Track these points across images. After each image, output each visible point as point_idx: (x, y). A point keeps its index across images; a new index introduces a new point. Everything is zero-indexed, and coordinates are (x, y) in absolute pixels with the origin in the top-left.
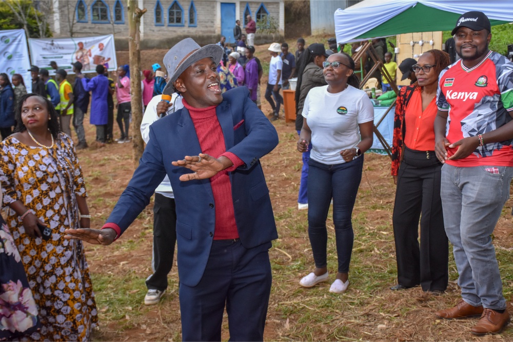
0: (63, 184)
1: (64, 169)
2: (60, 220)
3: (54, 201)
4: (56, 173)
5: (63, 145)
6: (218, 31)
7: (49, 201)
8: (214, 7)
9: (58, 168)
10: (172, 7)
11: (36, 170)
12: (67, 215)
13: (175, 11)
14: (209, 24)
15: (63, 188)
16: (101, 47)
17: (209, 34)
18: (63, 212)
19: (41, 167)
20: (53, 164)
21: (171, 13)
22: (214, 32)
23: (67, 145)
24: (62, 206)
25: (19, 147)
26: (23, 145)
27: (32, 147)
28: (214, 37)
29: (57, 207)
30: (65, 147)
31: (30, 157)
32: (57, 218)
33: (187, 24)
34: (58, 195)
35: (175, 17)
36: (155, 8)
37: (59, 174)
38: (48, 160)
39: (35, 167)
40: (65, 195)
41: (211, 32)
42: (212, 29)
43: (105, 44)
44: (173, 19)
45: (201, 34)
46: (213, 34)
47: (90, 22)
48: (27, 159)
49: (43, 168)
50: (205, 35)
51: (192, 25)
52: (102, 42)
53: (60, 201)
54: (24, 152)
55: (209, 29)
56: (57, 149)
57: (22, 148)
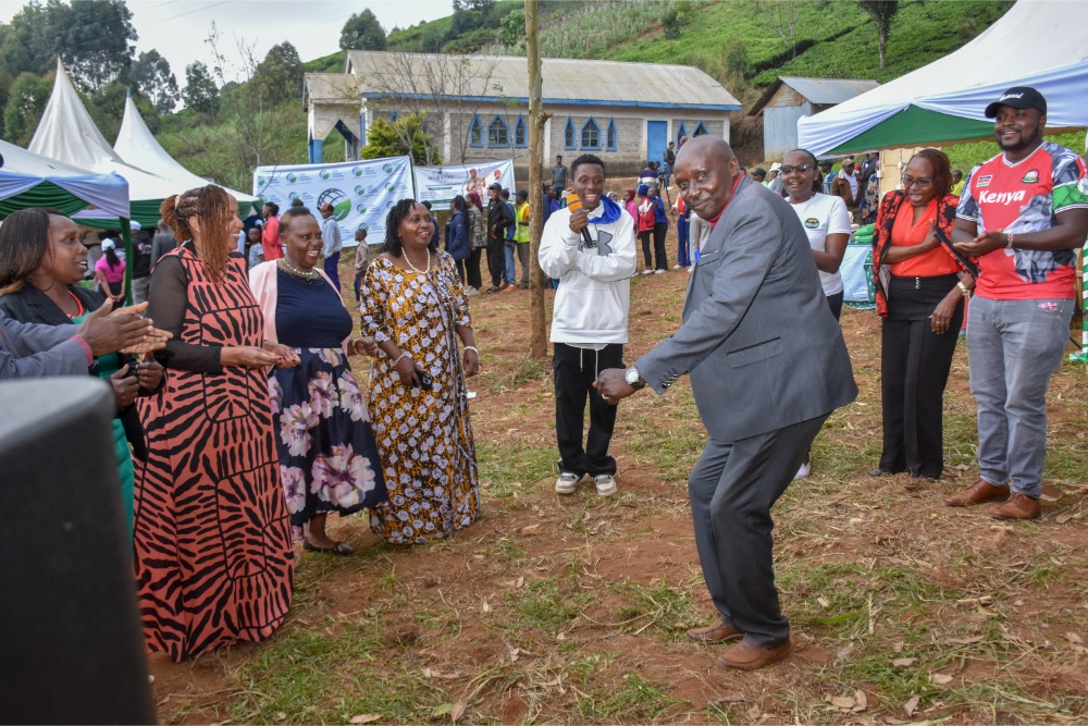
0: (445, 319)
1: (446, 300)
2: (442, 366)
3: (435, 341)
4: (437, 305)
5: (443, 267)
6: (644, 157)
7: (430, 341)
8: (639, 127)
9: (439, 299)
10: (587, 127)
11: (414, 302)
12: (449, 360)
13: (590, 131)
14: (633, 147)
15: (446, 326)
16: (498, 174)
17: (632, 160)
18: (446, 356)
19: (419, 298)
20: (434, 294)
21: (585, 135)
22: (639, 158)
23: (447, 266)
24: (445, 348)
25: (392, 271)
26: (397, 269)
27: (408, 272)
28: (639, 164)
29: (438, 350)
30: (446, 269)
31: (407, 285)
32: (438, 363)
33: (605, 148)
34: (441, 334)
35: (590, 139)
36: (565, 128)
37: (440, 307)
38: (427, 289)
39: (413, 298)
40: (447, 333)
41: (635, 157)
42: (636, 154)
43: (502, 172)
44: (587, 141)
45: (621, 160)
46: (637, 161)
47: (486, 147)
48: (404, 288)
49: (422, 299)
50: (627, 161)
51: (611, 149)
52: (499, 169)
53: (443, 342)
54: (399, 278)
55: (632, 154)
56: (437, 273)
57: (397, 273)
